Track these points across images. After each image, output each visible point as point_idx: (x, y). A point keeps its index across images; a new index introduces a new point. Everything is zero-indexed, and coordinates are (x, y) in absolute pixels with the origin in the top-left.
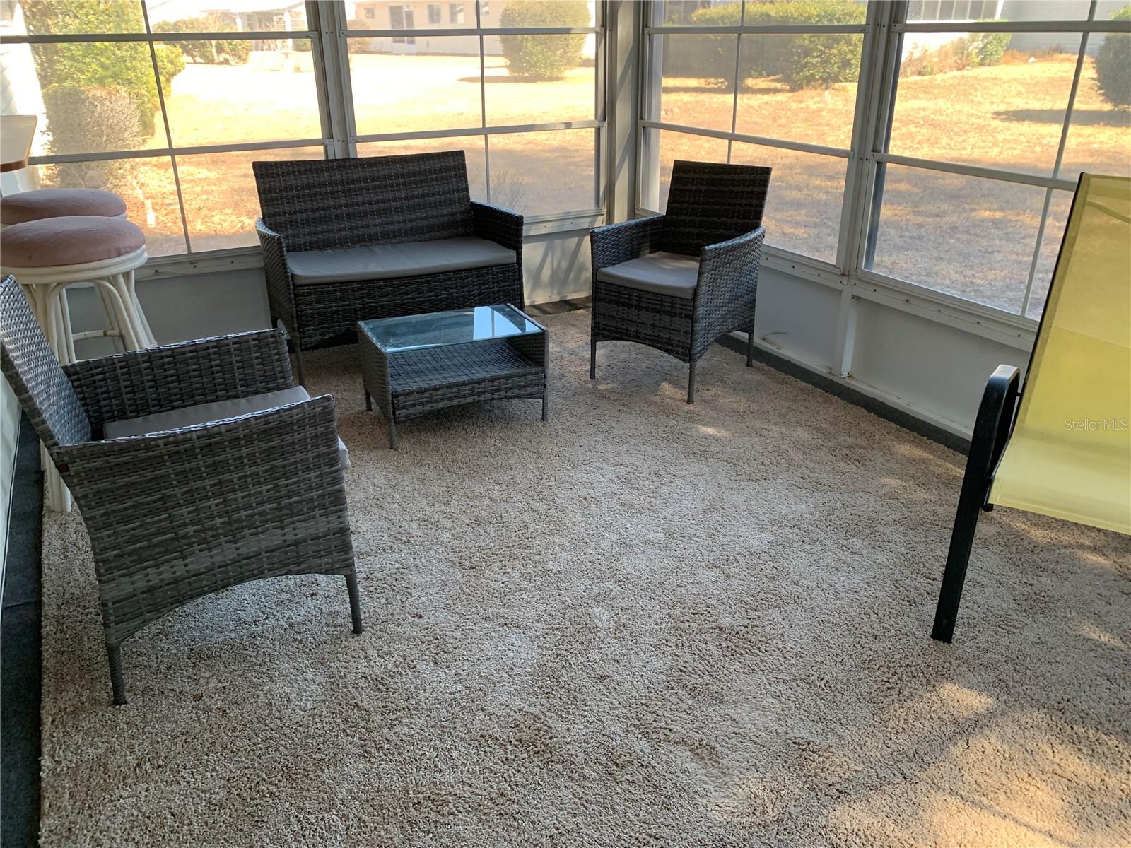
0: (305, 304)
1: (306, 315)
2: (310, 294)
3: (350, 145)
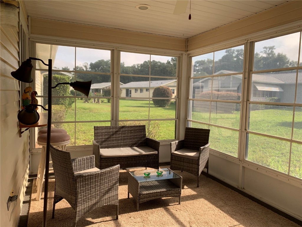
0: (102, 163)
1: (102, 166)
2: (104, 160)
3: (117, 122)
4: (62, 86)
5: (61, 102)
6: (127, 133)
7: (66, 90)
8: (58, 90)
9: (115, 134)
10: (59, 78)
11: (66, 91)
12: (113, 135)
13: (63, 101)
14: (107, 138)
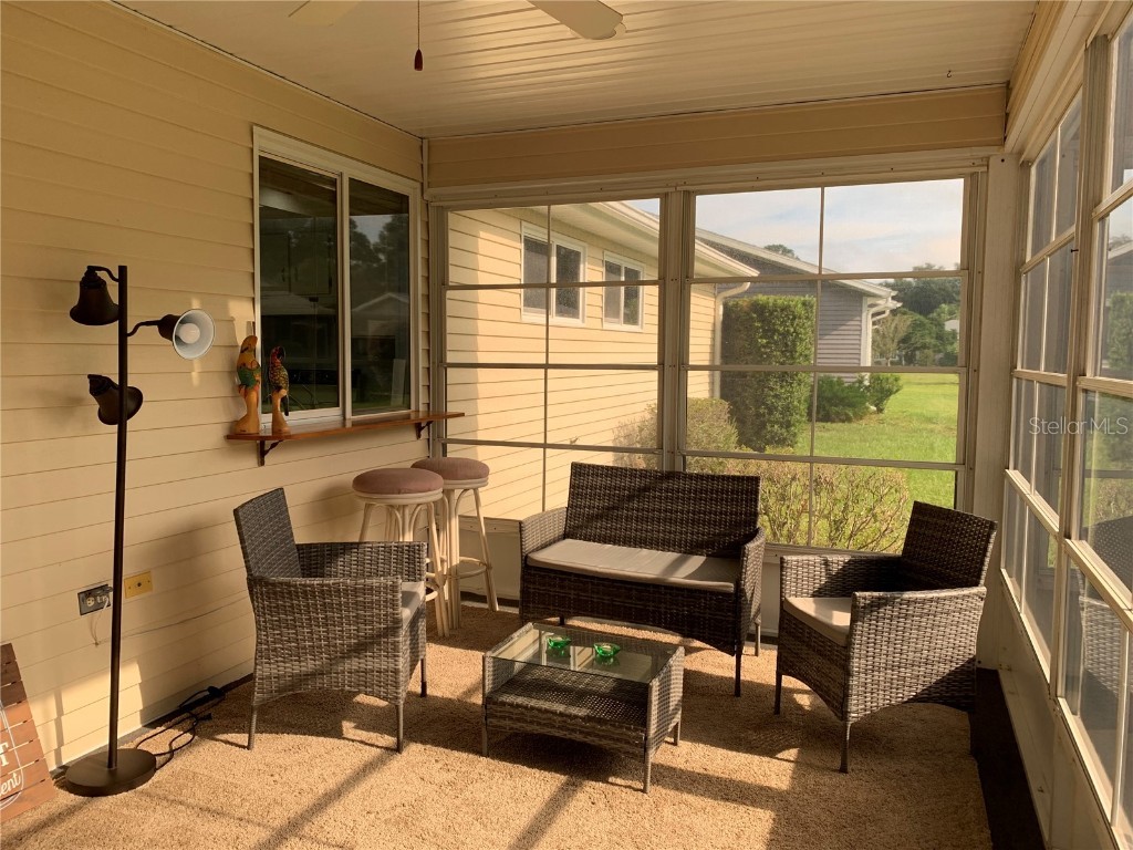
0: (530, 583)
1: (530, 593)
2: (535, 575)
4: (780, 334)
5: (772, 389)
6: (683, 499)
7: (794, 345)
8: (764, 347)
9: (638, 497)
10: (771, 305)
11: (793, 351)
12: (630, 498)
13: (782, 387)
14: (608, 509)
